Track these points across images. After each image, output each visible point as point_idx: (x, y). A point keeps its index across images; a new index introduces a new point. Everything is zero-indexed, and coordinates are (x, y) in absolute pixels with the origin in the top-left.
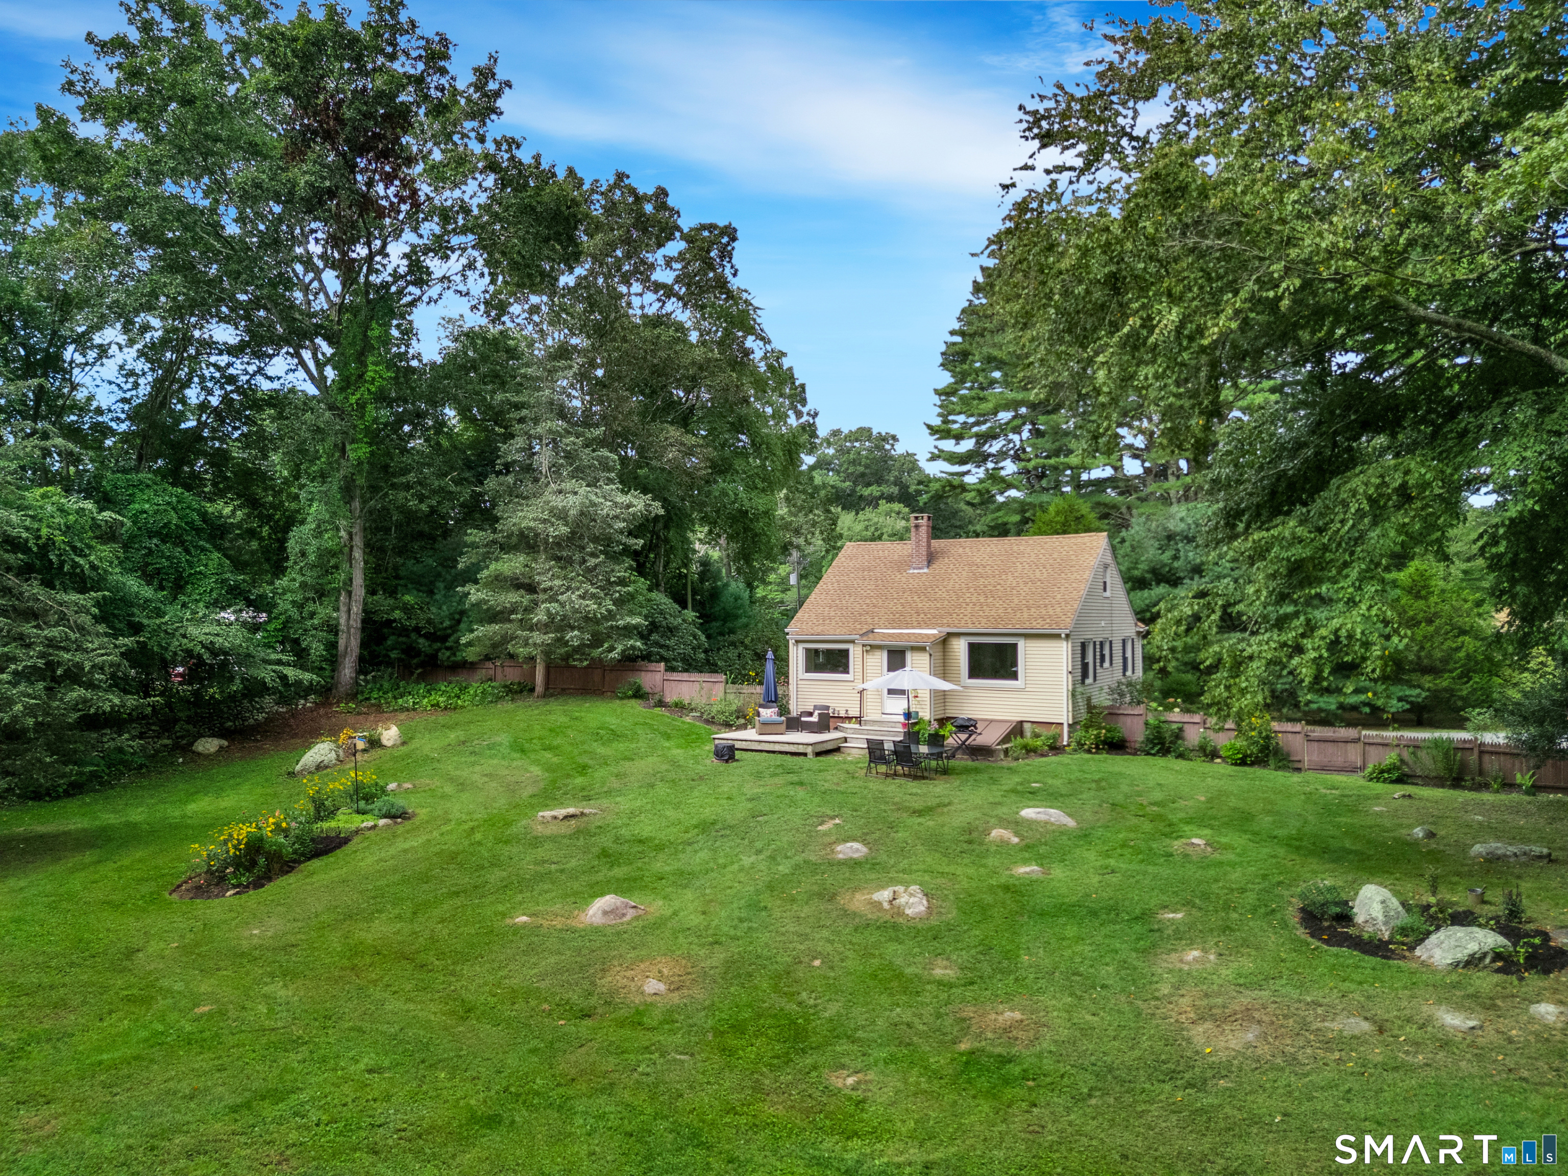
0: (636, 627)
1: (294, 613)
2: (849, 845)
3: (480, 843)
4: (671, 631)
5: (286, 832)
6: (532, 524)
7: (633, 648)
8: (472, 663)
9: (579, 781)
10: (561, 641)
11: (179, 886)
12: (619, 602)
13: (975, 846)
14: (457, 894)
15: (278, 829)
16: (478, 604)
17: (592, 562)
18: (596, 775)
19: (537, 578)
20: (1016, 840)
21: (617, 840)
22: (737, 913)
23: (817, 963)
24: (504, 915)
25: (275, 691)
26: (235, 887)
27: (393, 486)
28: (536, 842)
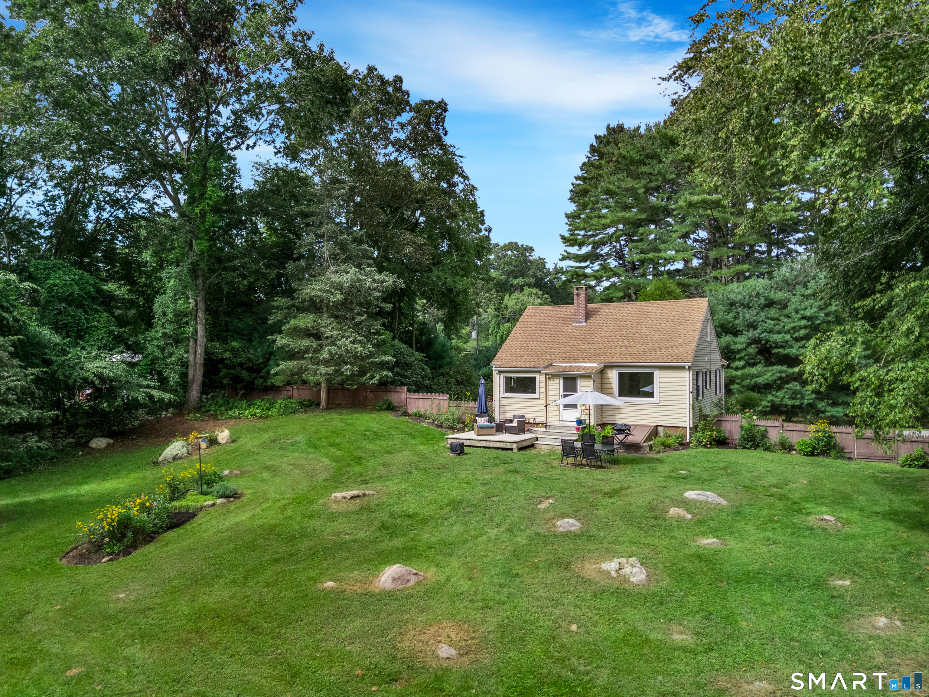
0: (388, 362)
1: (158, 353)
2: (566, 520)
3: (291, 518)
4: (408, 365)
5: (148, 510)
6: (318, 293)
7: (386, 376)
8: (278, 387)
9: (357, 469)
10: (338, 372)
11: (68, 553)
12: (377, 346)
13: (660, 521)
14: (277, 560)
15: (143, 508)
16: (282, 348)
17: (359, 319)
18: (369, 464)
19: (322, 330)
20: (689, 516)
21: (391, 515)
22: (496, 580)
23: (574, 627)
24: (315, 580)
25: (144, 406)
26: (109, 554)
27: (225, 269)
28: (333, 517)
